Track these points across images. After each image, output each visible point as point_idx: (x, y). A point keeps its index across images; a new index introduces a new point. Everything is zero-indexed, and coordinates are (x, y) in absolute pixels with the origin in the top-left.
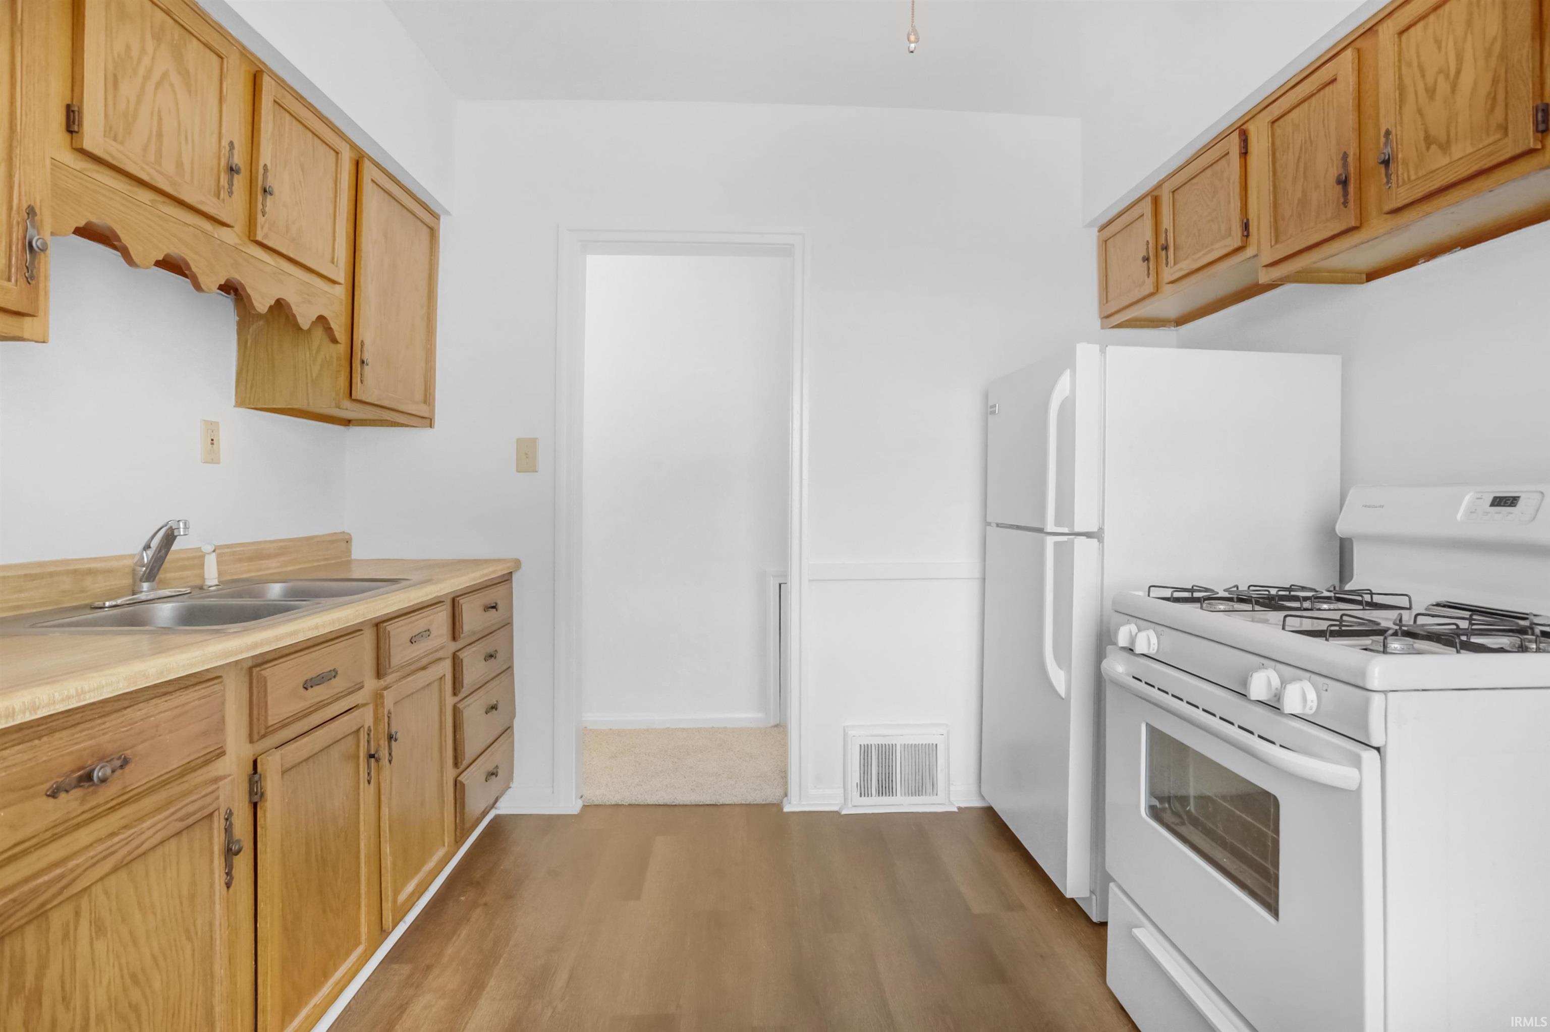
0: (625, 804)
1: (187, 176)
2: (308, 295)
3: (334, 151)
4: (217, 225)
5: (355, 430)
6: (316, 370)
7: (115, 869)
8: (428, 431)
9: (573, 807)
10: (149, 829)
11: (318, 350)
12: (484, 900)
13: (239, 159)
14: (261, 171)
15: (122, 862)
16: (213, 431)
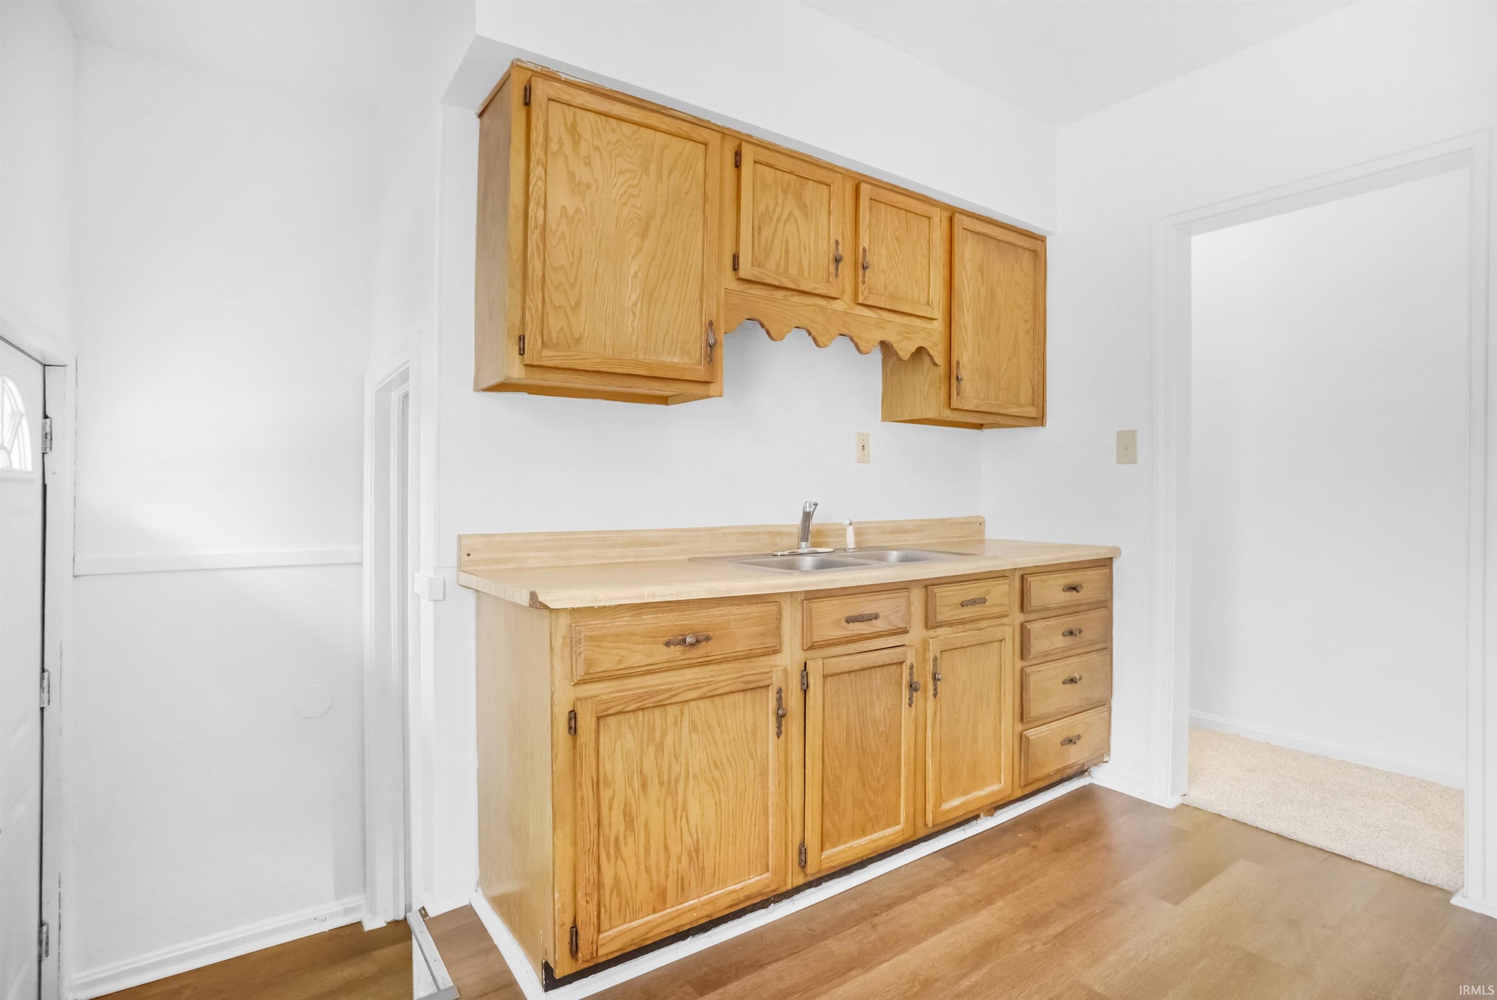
0: (1228, 817)
1: (806, 275)
2: (907, 333)
3: (926, 217)
4: (831, 300)
5: (987, 432)
6: (926, 388)
7: (702, 698)
8: (1040, 429)
9: (1169, 801)
10: (723, 681)
11: (928, 373)
12: (1035, 843)
13: (846, 251)
14: (861, 252)
15: (706, 694)
16: (863, 440)
